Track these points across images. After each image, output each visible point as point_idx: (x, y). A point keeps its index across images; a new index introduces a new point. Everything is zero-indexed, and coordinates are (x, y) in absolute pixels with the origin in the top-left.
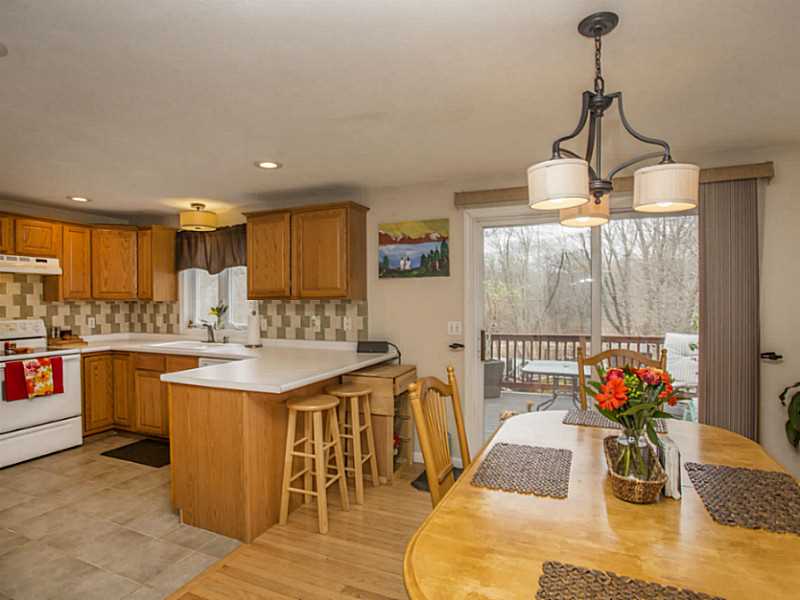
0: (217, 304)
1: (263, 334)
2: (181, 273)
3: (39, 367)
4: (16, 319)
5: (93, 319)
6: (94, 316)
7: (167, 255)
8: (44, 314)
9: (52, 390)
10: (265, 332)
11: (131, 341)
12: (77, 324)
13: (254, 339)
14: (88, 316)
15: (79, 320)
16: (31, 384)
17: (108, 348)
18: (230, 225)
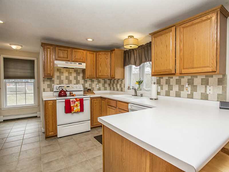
0: (139, 79)
1: (158, 93)
2: (125, 67)
3: (75, 102)
4: (74, 84)
5: (98, 85)
6: (99, 84)
7: (121, 61)
8: (83, 83)
9: (79, 111)
10: (160, 92)
11: (110, 94)
12: (93, 87)
13: (154, 96)
14: (96, 84)
15: (94, 85)
16: (72, 108)
17: (100, 96)
18: (144, 44)
